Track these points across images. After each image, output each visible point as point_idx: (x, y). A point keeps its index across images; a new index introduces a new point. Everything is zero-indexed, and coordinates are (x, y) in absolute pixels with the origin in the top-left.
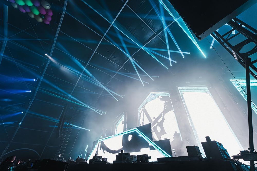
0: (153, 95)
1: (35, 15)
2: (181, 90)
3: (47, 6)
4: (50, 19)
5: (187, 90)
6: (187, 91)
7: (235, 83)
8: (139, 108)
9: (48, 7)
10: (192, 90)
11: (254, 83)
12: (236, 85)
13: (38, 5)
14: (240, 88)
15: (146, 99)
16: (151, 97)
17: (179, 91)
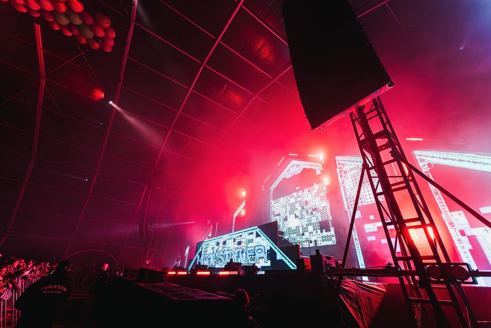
0: (295, 166)
1: (87, 39)
2: (340, 162)
3: (106, 23)
4: (111, 43)
5: (350, 161)
6: (350, 163)
7: (420, 157)
8: (271, 188)
9: (107, 25)
10: (357, 162)
11: (447, 160)
12: (421, 161)
13: (90, 21)
14: (425, 167)
15: (283, 173)
16: (291, 169)
17: (337, 164)
